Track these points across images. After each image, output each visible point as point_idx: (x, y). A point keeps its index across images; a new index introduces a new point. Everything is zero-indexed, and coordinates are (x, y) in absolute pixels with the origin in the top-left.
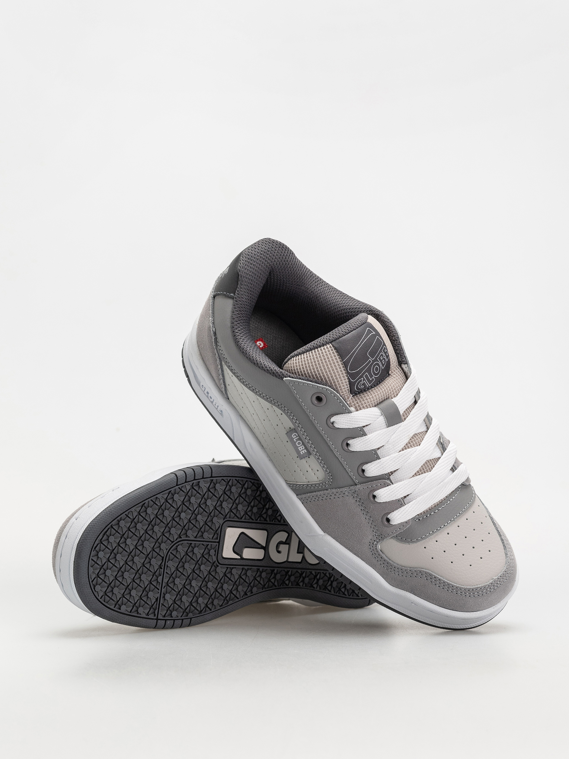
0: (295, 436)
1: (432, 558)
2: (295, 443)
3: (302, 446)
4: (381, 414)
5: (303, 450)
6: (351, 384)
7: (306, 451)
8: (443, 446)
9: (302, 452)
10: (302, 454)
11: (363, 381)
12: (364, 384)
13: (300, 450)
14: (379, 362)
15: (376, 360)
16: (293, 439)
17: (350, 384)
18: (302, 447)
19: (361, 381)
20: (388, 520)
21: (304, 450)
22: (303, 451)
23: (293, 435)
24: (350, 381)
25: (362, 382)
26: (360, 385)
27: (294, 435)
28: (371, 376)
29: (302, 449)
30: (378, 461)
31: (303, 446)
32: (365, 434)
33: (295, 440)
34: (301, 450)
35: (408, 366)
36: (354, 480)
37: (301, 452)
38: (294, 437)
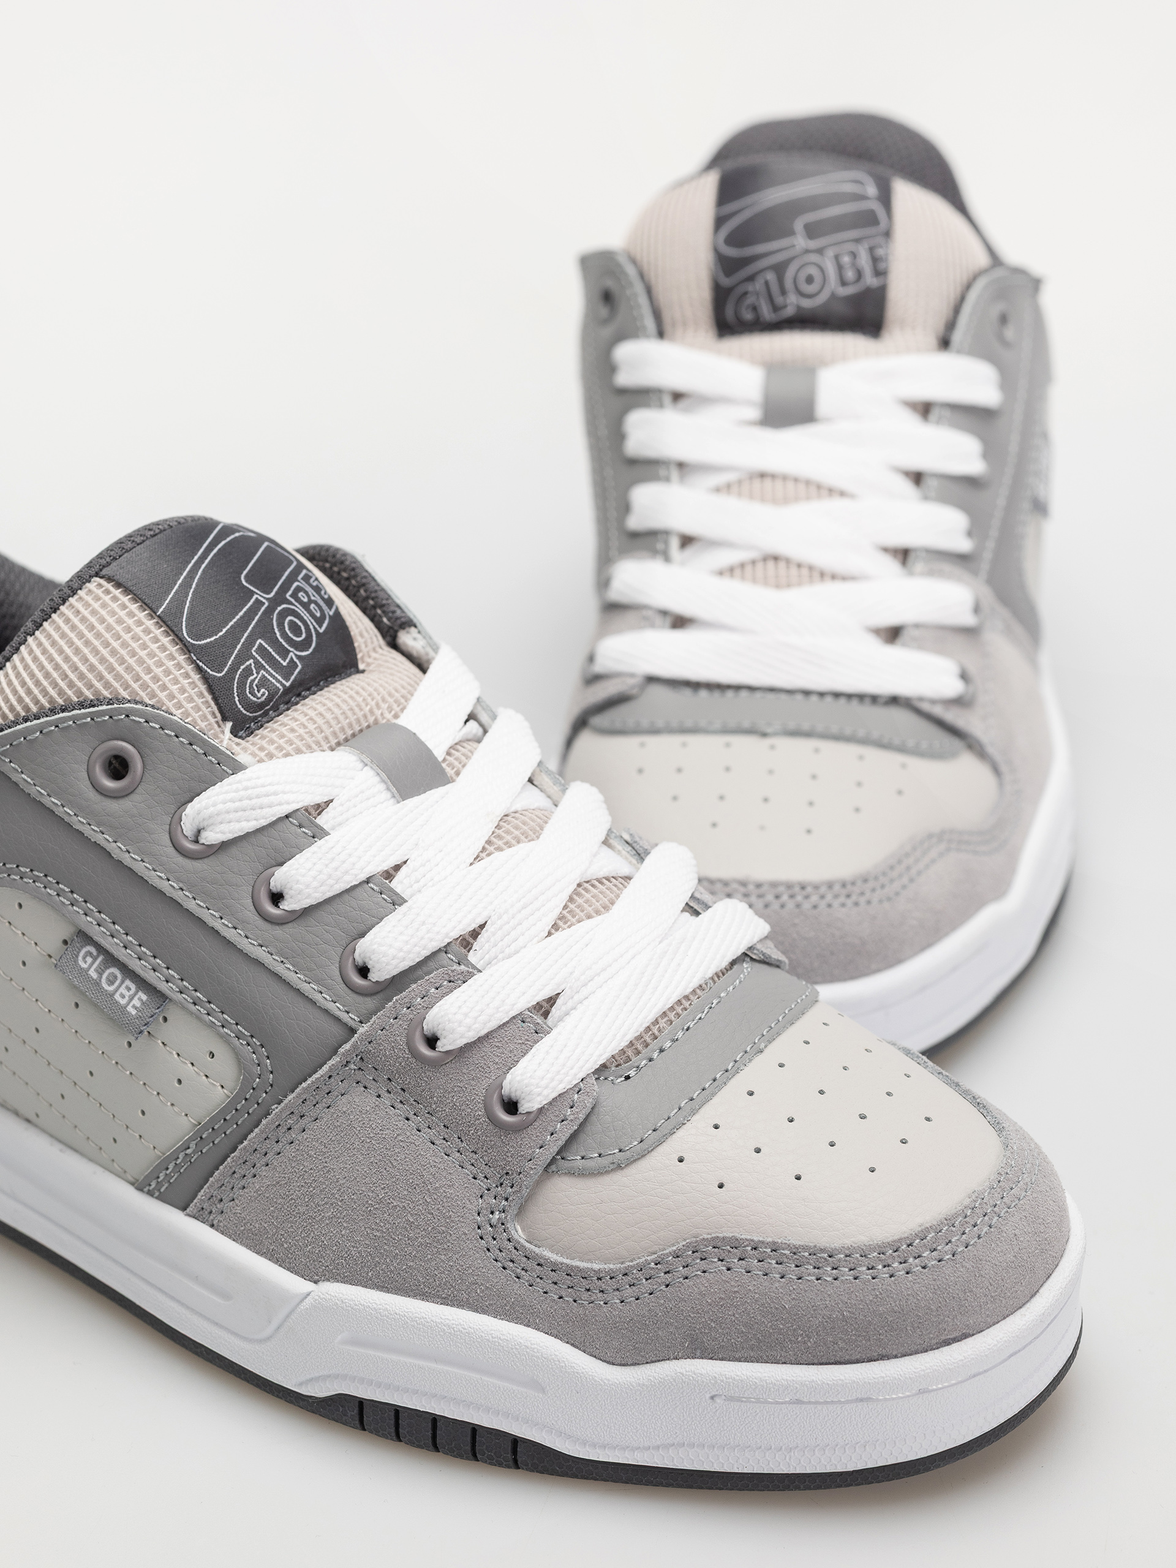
0: (89, 960)
1: (721, 1186)
2: (98, 984)
3: (124, 986)
4: (361, 765)
5: (131, 998)
6: (218, 691)
7: (144, 997)
8: (637, 847)
9: (134, 1007)
10: (134, 1012)
11: (258, 673)
12: (263, 683)
13: (123, 1002)
14: (296, 606)
15: (280, 599)
16: (84, 972)
17: (211, 690)
18: (129, 989)
19: (248, 672)
20: (511, 1106)
21: (135, 994)
22: (136, 1002)
23: (80, 958)
24: (206, 678)
25: (255, 677)
26: (251, 687)
27: (84, 958)
28: (284, 653)
29: (127, 994)
30: (400, 910)
31: (128, 982)
32: (319, 833)
33: (93, 974)
34: (127, 998)
35: (419, 632)
36: (344, 1017)
37: (130, 1009)
38: (85, 962)
